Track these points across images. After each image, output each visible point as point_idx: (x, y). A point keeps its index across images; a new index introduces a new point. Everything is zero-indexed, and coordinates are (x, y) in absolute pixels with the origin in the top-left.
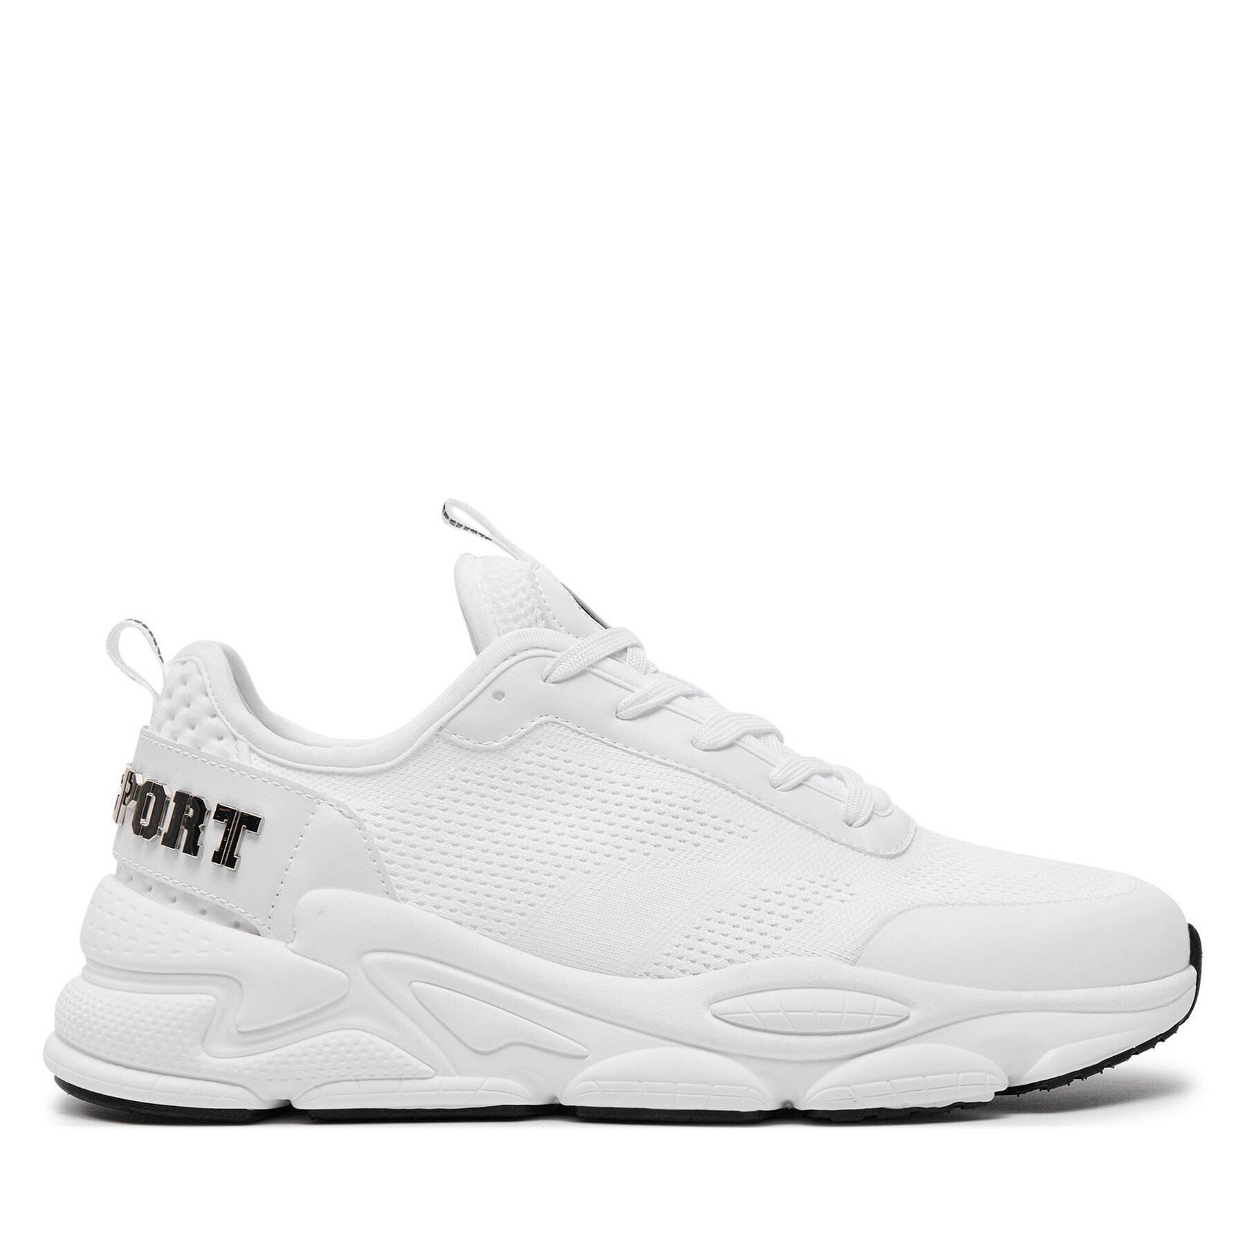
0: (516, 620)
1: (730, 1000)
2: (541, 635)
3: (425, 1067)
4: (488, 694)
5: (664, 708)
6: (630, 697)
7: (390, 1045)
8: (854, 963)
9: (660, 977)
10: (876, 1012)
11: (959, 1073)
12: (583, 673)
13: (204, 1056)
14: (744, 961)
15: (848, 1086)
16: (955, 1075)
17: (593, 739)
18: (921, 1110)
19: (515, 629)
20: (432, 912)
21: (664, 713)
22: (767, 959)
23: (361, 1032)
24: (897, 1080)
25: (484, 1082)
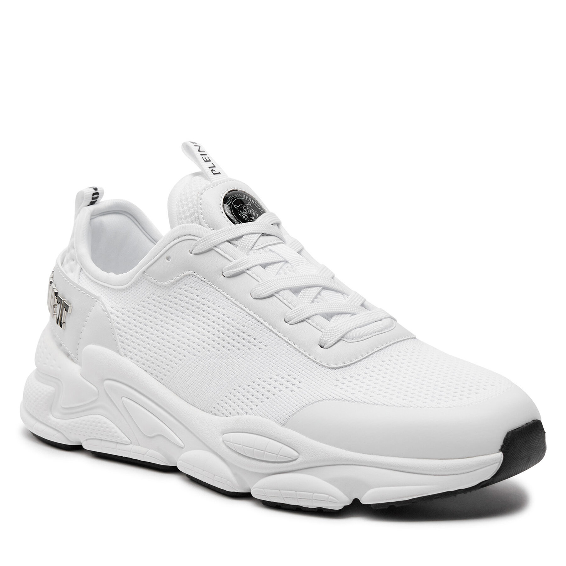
0: (186, 218)
1: (228, 434)
2: (195, 228)
3: (127, 439)
4: (164, 258)
5: (245, 272)
6: (230, 264)
7: (114, 426)
8: (284, 425)
9: (216, 415)
10: (280, 454)
11: (314, 493)
12: (211, 250)
13: (51, 417)
14: (242, 414)
15: (263, 489)
16: (312, 494)
17: (210, 285)
18: (301, 507)
19: (184, 223)
20: (135, 364)
21: (245, 274)
22: (250, 416)
23: (103, 417)
24: (283, 491)
25: (148, 451)
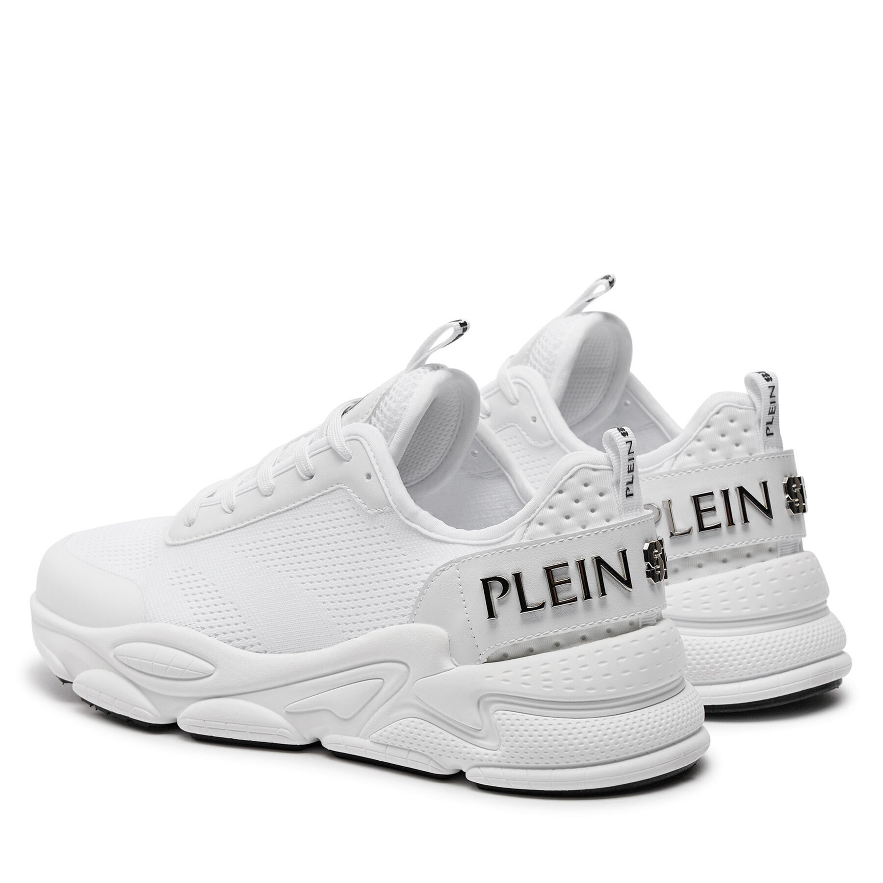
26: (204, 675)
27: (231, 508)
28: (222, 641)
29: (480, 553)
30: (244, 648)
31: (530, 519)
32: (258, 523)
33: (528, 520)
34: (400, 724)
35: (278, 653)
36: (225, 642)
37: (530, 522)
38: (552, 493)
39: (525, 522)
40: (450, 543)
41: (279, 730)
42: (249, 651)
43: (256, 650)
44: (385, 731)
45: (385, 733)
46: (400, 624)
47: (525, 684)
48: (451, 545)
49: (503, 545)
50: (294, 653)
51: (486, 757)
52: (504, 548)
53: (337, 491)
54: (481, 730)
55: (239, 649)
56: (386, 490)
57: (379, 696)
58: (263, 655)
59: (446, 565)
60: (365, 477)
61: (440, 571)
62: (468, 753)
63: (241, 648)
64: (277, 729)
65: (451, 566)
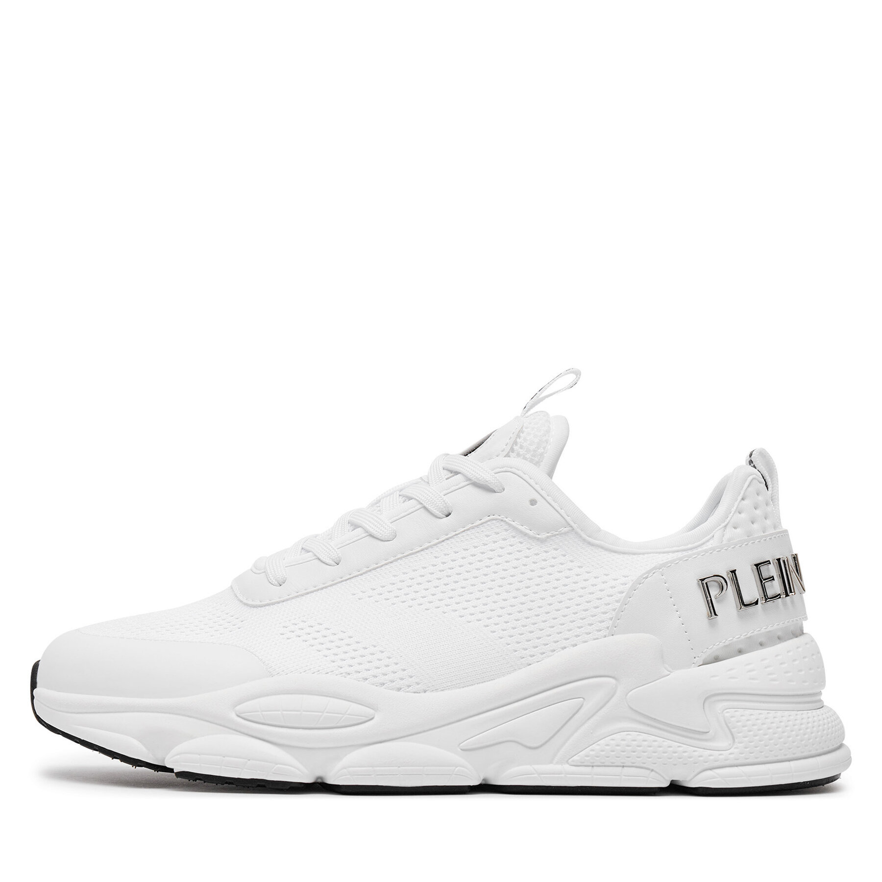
26: (367, 719)
27: (335, 560)
28: (373, 684)
29: (680, 559)
30: (399, 689)
31: (726, 523)
32: (382, 568)
33: (724, 524)
34: (613, 740)
35: (440, 691)
36: (377, 686)
37: (725, 526)
38: (738, 501)
39: (721, 526)
40: (640, 554)
41: (457, 768)
42: (406, 692)
43: (414, 691)
44: (592, 750)
45: (591, 753)
46: (595, 639)
47: (753, 679)
48: (641, 556)
49: (705, 547)
50: (460, 688)
51: (712, 758)
52: (706, 551)
53: (489, 523)
54: (708, 732)
55: (394, 691)
56: (562, 512)
57: (577, 716)
58: (423, 694)
59: (648, 572)
60: (528, 503)
61: (644, 578)
62: (690, 757)
63: (396, 691)
64: (454, 768)
65: (654, 573)
